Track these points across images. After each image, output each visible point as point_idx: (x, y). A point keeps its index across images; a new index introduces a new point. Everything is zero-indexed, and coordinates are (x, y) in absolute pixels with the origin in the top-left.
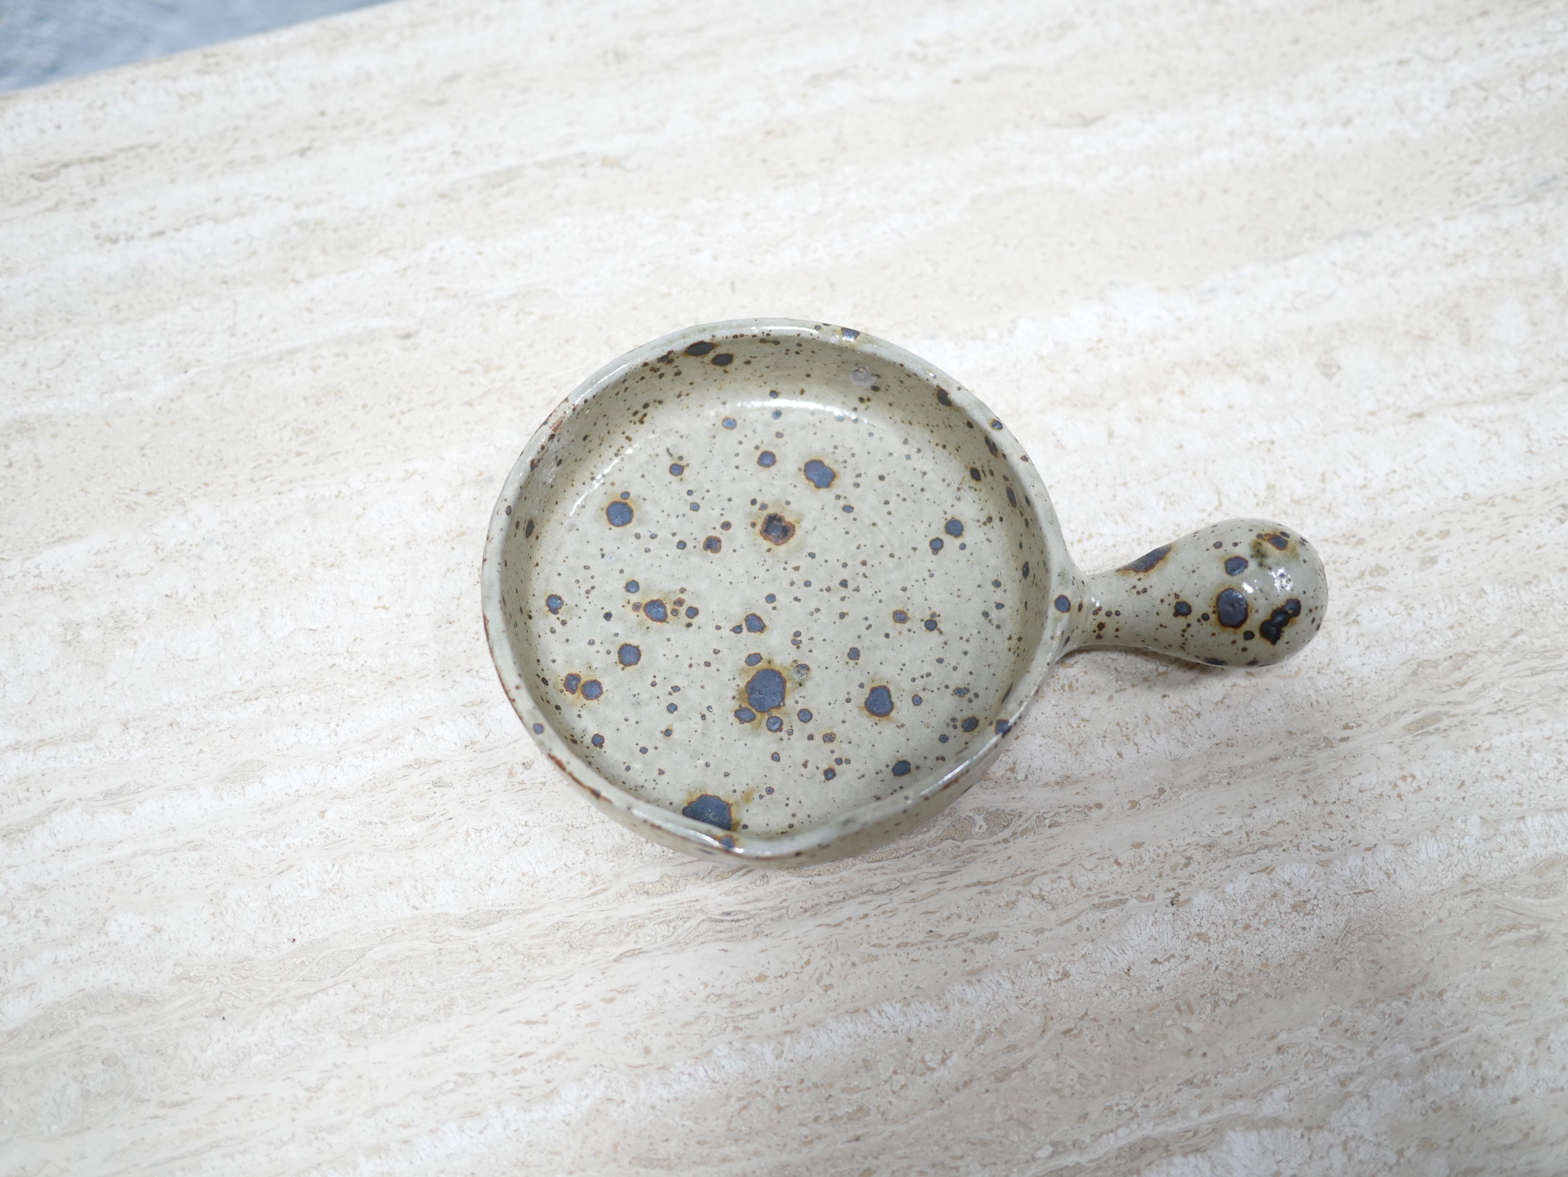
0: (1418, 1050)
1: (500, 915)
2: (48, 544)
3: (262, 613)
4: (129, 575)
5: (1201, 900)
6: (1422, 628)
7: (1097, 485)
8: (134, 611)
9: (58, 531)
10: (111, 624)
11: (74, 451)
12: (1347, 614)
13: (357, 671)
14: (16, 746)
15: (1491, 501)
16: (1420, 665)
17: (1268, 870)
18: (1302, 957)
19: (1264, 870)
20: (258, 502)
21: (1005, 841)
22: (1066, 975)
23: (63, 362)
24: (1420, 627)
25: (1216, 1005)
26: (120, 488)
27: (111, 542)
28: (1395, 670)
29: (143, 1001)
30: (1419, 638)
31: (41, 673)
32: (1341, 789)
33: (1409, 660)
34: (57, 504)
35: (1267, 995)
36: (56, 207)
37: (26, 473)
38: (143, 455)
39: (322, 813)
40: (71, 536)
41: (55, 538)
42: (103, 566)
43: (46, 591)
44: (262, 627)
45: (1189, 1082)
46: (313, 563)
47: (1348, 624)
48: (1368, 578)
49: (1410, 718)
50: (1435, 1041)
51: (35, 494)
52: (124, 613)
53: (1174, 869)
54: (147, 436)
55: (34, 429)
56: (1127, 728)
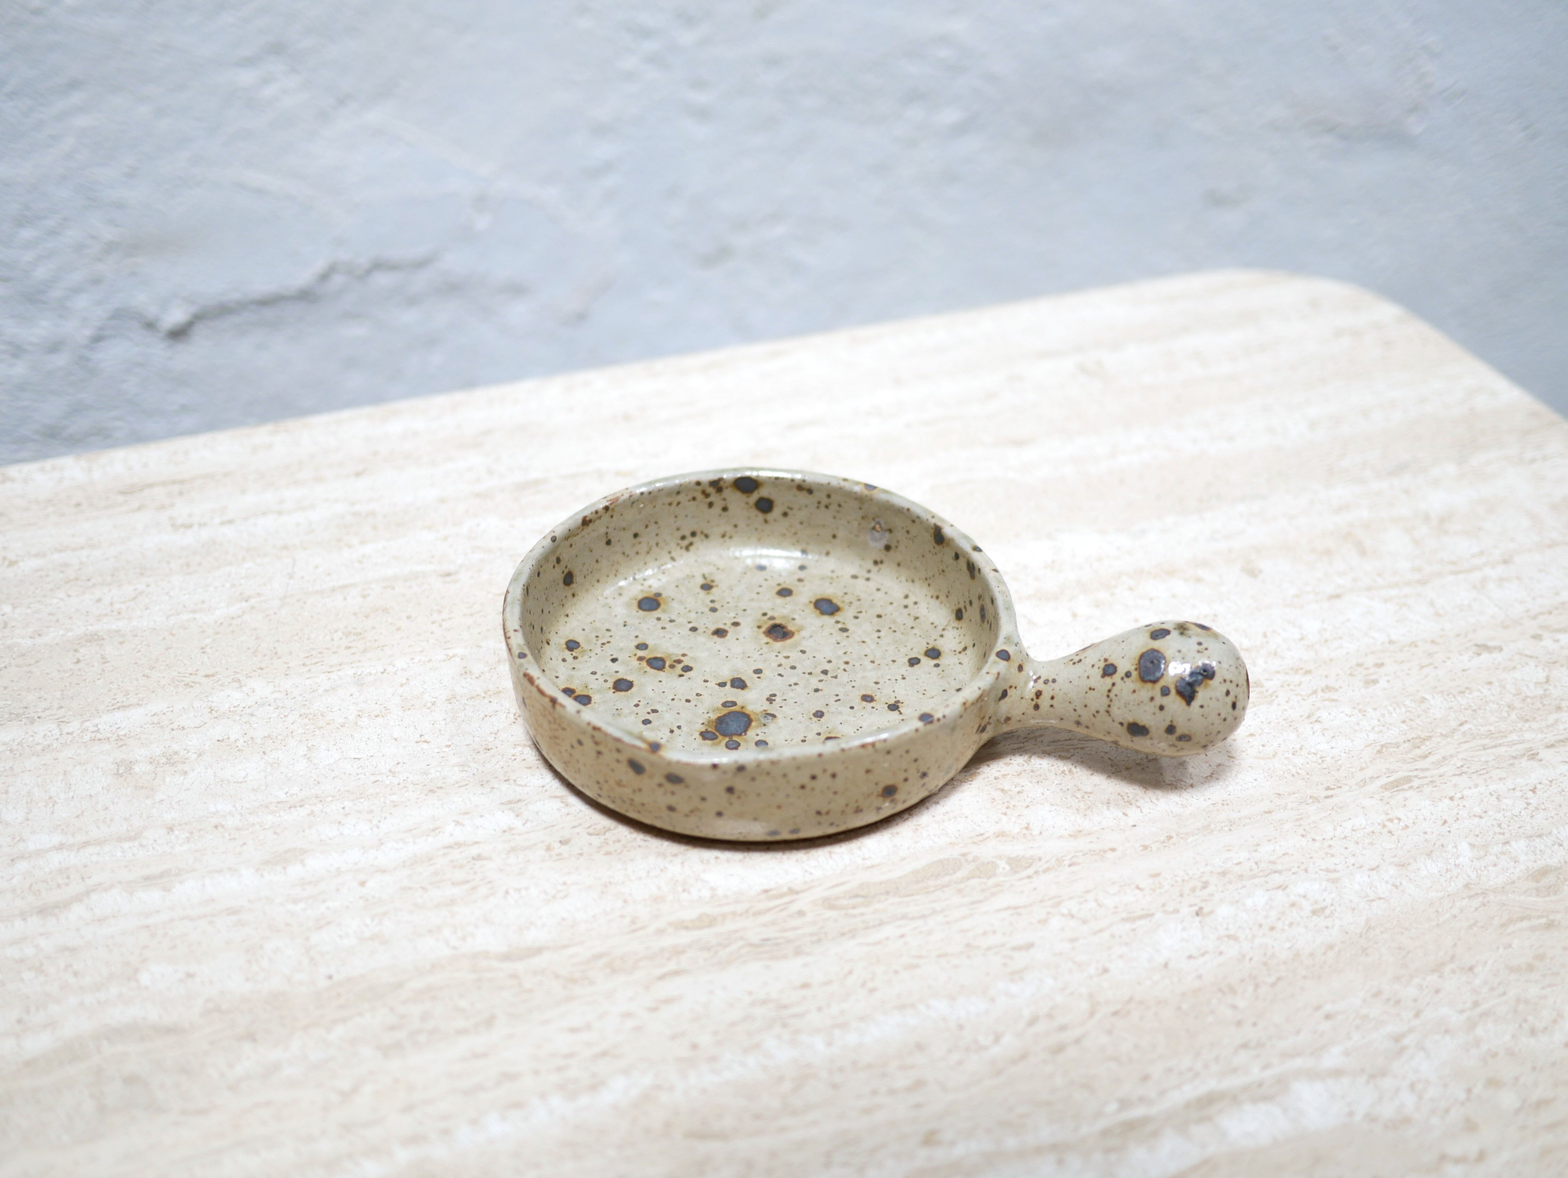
0: (1462, 1011)
1: (538, 951)
2: (108, 711)
3: (309, 749)
4: (183, 728)
5: (1224, 911)
6: (1378, 723)
7: (1068, 645)
8: (186, 752)
9: (118, 702)
10: (164, 760)
11: (139, 651)
12: (1309, 717)
13: (399, 784)
14: (60, 847)
15: (1414, 644)
16: (1382, 746)
17: (1283, 887)
18: (1331, 947)
19: (1279, 887)
20: (308, 678)
21: (1029, 877)
22: (1106, 971)
23: (134, 599)
24: (1376, 722)
25: (1257, 986)
26: (179, 673)
27: (168, 707)
28: (1362, 751)
29: (171, 1030)
30: (1377, 729)
31: (91, 796)
32: (1335, 830)
33: (1372, 744)
34: (119, 685)
35: (1305, 977)
36: (139, 509)
37: (93, 666)
38: (204, 652)
39: (363, 884)
40: (130, 706)
41: (116, 706)
42: (159, 723)
43: (102, 741)
44: (308, 758)
45: (1245, 1046)
46: (359, 715)
47: (1311, 723)
48: (1320, 694)
49: (1384, 780)
50: (1476, 1004)
51: (98, 679)
52: (176, 753)
53: (1193, 890)
54: (208, 641)
55: (103, 639)
56: (1128, 797)
